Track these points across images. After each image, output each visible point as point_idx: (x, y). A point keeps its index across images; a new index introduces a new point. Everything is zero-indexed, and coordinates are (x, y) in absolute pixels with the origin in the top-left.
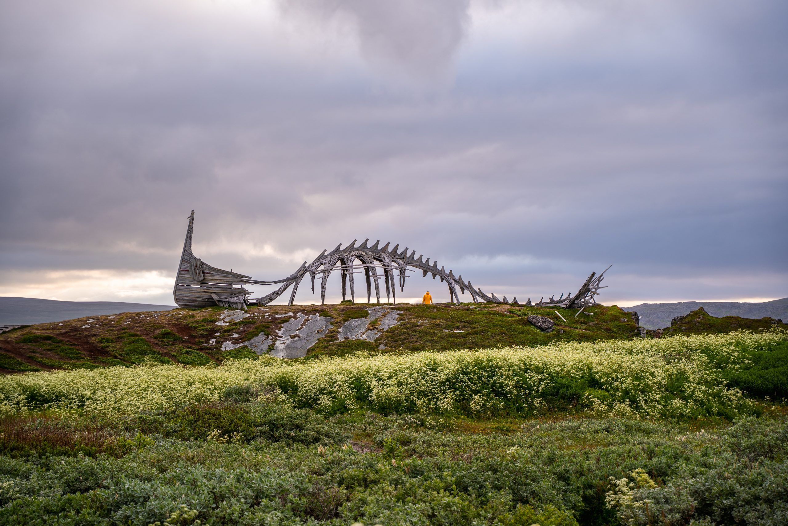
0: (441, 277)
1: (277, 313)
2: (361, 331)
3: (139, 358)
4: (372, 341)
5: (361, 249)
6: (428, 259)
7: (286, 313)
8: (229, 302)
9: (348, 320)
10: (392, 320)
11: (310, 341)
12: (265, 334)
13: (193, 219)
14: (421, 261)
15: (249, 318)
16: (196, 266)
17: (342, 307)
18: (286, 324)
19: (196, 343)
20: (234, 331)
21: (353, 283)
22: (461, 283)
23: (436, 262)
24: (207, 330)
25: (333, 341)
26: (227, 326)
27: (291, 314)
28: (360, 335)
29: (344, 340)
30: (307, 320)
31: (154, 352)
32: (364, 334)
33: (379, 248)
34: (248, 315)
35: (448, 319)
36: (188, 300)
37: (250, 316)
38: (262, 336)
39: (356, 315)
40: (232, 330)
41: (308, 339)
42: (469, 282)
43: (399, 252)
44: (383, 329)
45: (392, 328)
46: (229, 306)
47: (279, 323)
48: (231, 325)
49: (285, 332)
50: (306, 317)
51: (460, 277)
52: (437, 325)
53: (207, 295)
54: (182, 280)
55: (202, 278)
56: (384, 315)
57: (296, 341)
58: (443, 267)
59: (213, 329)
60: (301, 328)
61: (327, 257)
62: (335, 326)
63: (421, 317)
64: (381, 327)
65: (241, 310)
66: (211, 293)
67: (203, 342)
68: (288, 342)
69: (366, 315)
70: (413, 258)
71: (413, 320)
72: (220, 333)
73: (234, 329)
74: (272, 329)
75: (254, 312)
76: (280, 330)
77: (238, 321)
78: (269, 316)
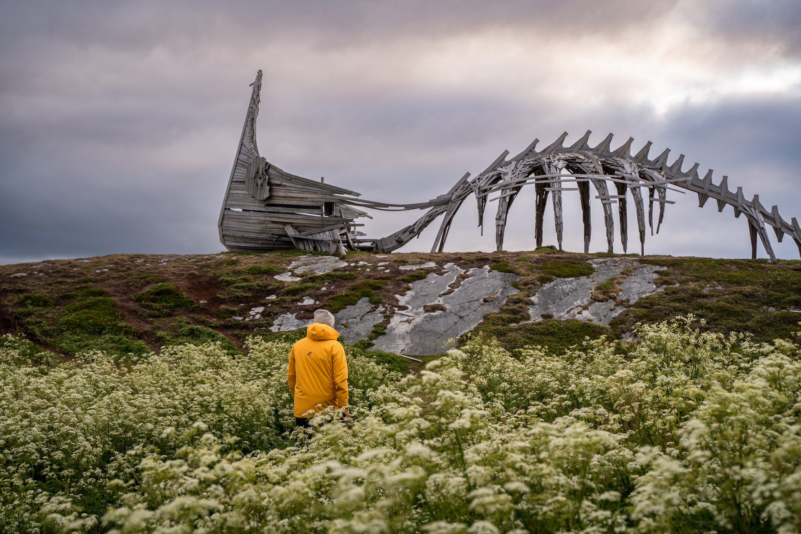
0: (736, 207)
1: (404, 263)
2: (579, 302)
3: (80, 340)
4: (604, 324)
5: (576, 149)
6: (711, 171)
7: (421, 263)
8: (314, 241)
9: (551, 280)
10: (644, 283)
11: (466, 318)
12: (371, 302)
13: (259, 87)
14: (696, 174)
15: (345, 269)
16: (258, 173)
17: (537, 255)
18: (418, 284)
19: (218, 315)
20: (308, 292)
21: (560, 209)
22: (777, 220)
23: (725, 178)
24: (250, 289)
25: (516, 321)
26: (296, 282)
27: (432, 265)
28: (576, 311)
29: (540, 320)
30: (463, 277)
31: (120, 329)
32: (585, 308)
33: (612, 150)
34: (346, 264)
35: (769, 284)
36: (243, 237)
37: (349, 266)
38: (363, 304)
39: (567, 270)
40: (302, 290)
41: (462, 314)
42: (794, 220)
43: (652, 157)
44: (628, 300)
45: (647, 298)
46: (315, 248)
47: (404, 281)
48: (304, 281)
49: (414, 298)
50: (462, 272)
51: (775, 208)
52: (747, 296)
53: (276, 229)
54: (234, 200)
55: (267, 195)
56: (626, 273)
57: (436, 317)
58: (740, 189)
59: (266, 287)
60: (450, 292)
61: (510, 163)
62: (521, 290)
63: (708, 280)
64: (622, 296)
65: (335, 255)
66: (285, 224)
67: (233, 313)
68: (418, 320)
69: (588, 272)
70: (679, 169)
71: (692, 285)
72: (278, 295)
73: (307, 288)
74: (388, 291)
75: (357, 259)
76: (403, 295)
77: (321, 273)
78: (386, 267)
